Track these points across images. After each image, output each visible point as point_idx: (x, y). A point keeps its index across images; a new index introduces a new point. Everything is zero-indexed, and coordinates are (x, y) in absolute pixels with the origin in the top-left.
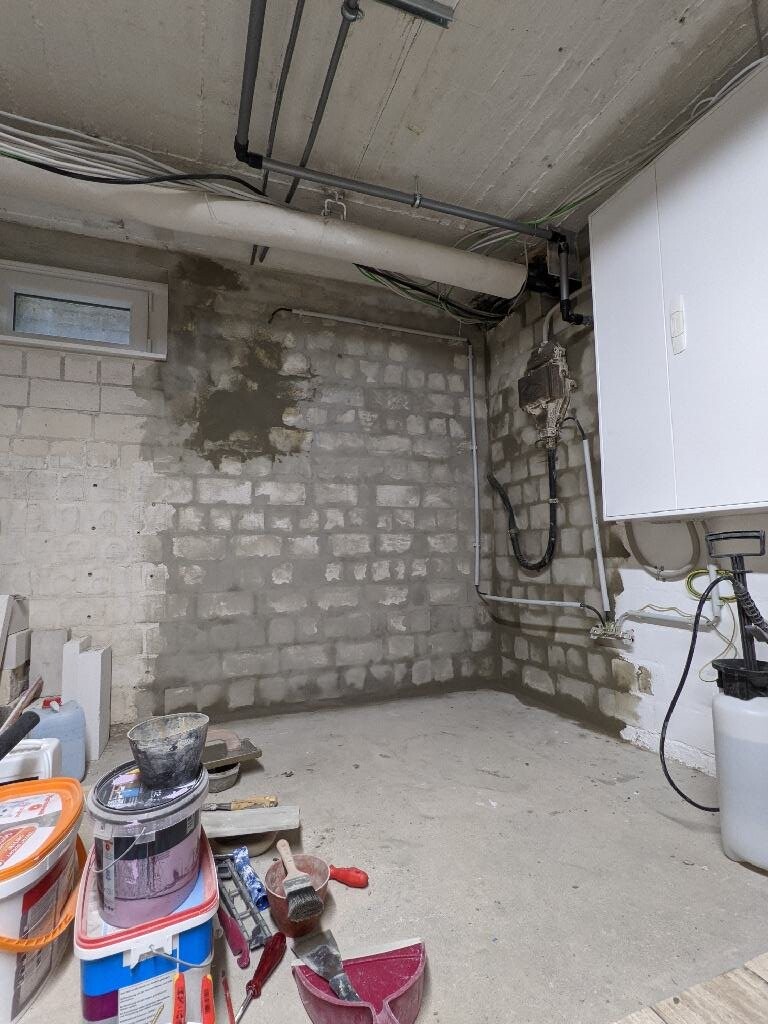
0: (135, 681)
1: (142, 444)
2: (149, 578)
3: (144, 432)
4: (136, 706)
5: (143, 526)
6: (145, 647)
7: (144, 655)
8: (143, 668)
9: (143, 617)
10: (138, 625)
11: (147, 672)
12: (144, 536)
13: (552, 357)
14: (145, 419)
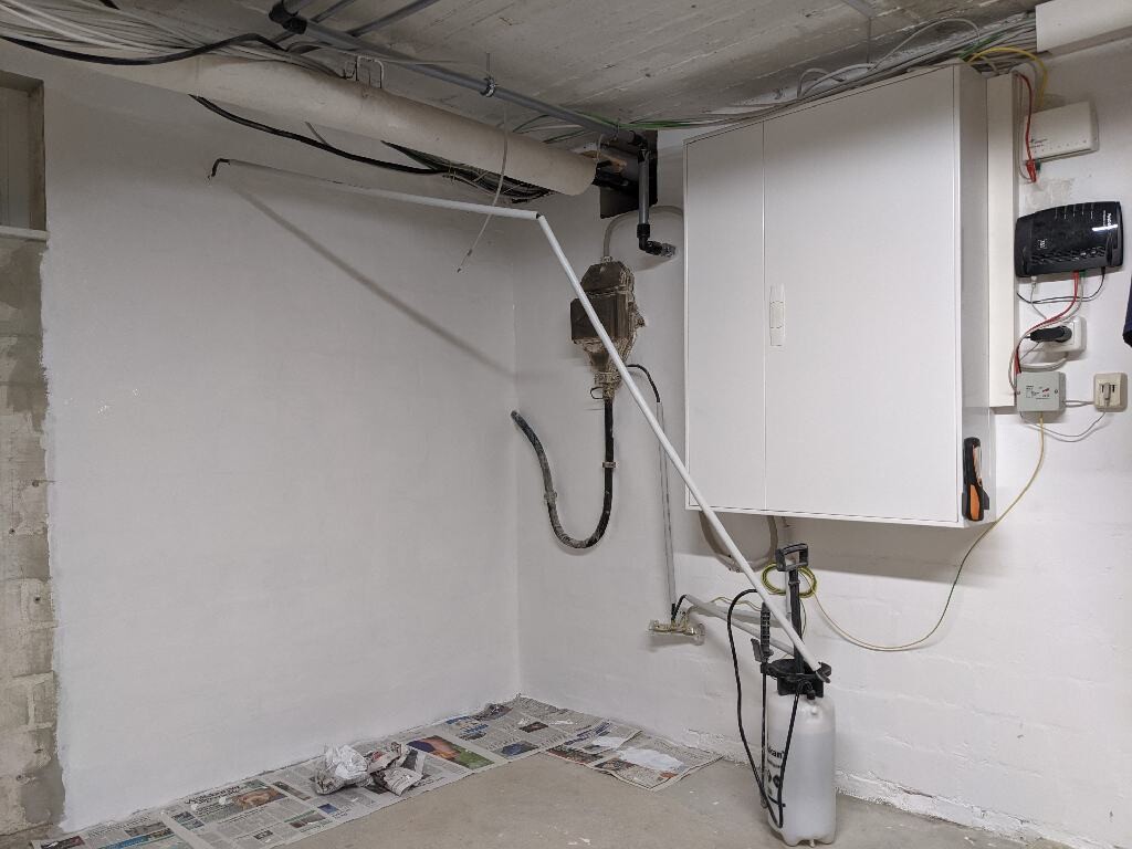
0: (19, 767)
1: (12, 384)
2: (32, 603)
3: (13, 363)
4: (22, 805)
5: (19, 520)
6: (31, 713)
7: (32, 725)
8: (31, 745)
9: (24, 668)
10: (18, 680)
11: (39, 751)
12: (23, 537)
13: (618, 283)
14: (14, 340)
